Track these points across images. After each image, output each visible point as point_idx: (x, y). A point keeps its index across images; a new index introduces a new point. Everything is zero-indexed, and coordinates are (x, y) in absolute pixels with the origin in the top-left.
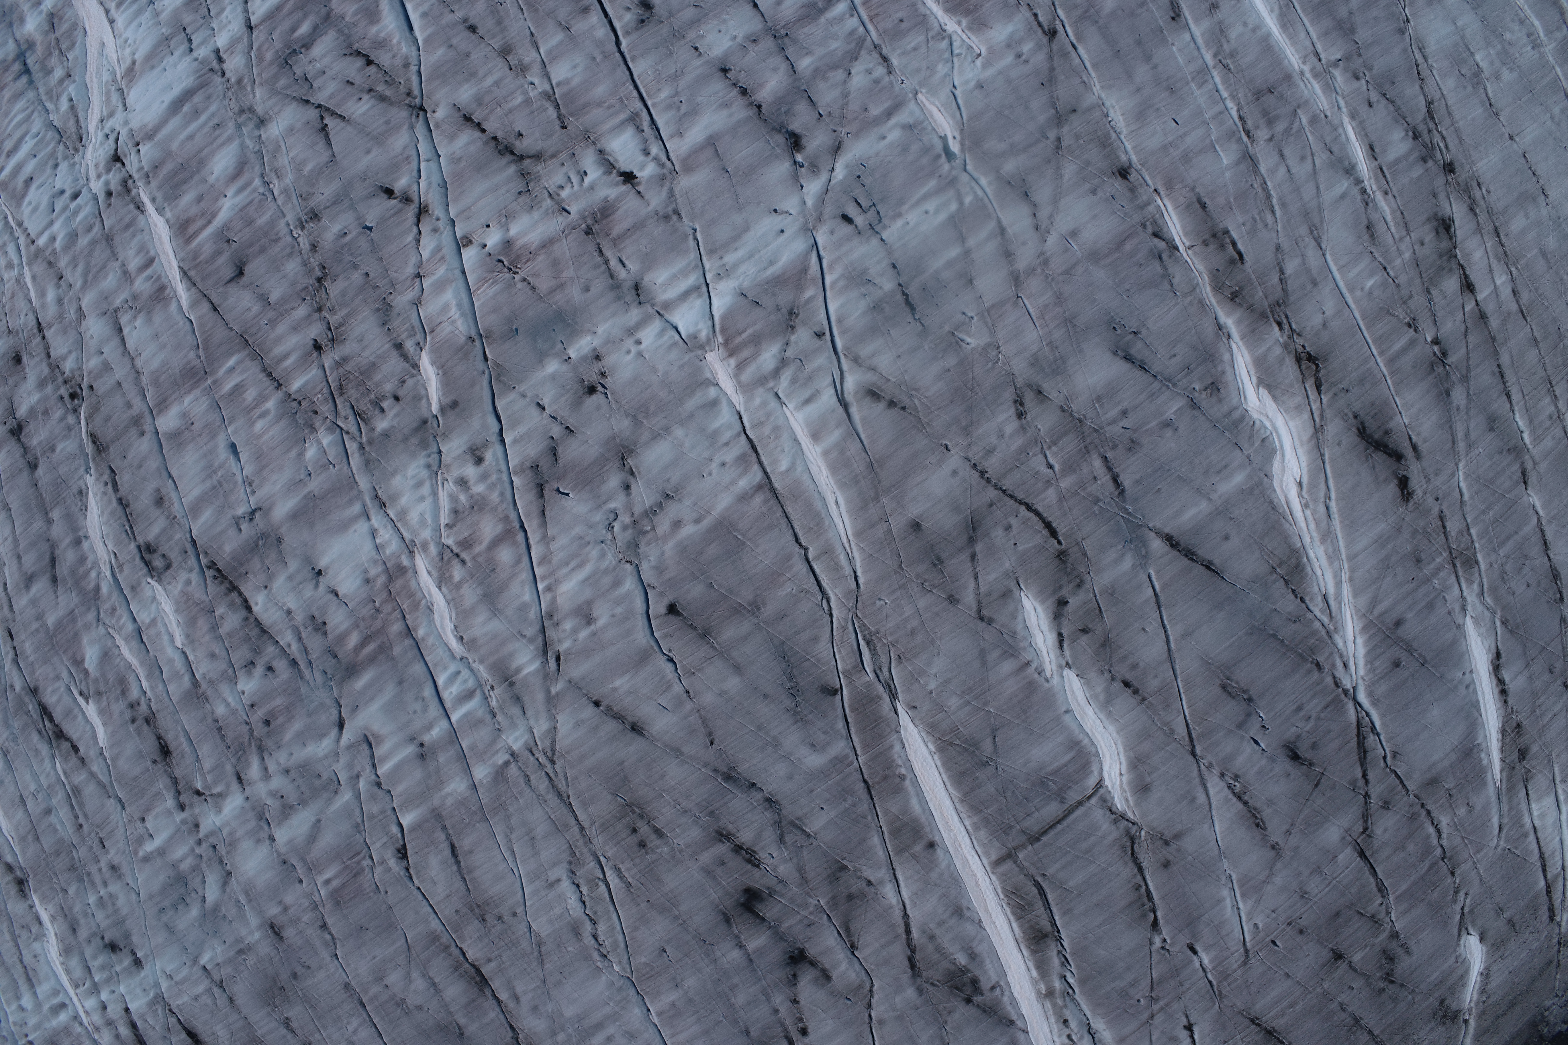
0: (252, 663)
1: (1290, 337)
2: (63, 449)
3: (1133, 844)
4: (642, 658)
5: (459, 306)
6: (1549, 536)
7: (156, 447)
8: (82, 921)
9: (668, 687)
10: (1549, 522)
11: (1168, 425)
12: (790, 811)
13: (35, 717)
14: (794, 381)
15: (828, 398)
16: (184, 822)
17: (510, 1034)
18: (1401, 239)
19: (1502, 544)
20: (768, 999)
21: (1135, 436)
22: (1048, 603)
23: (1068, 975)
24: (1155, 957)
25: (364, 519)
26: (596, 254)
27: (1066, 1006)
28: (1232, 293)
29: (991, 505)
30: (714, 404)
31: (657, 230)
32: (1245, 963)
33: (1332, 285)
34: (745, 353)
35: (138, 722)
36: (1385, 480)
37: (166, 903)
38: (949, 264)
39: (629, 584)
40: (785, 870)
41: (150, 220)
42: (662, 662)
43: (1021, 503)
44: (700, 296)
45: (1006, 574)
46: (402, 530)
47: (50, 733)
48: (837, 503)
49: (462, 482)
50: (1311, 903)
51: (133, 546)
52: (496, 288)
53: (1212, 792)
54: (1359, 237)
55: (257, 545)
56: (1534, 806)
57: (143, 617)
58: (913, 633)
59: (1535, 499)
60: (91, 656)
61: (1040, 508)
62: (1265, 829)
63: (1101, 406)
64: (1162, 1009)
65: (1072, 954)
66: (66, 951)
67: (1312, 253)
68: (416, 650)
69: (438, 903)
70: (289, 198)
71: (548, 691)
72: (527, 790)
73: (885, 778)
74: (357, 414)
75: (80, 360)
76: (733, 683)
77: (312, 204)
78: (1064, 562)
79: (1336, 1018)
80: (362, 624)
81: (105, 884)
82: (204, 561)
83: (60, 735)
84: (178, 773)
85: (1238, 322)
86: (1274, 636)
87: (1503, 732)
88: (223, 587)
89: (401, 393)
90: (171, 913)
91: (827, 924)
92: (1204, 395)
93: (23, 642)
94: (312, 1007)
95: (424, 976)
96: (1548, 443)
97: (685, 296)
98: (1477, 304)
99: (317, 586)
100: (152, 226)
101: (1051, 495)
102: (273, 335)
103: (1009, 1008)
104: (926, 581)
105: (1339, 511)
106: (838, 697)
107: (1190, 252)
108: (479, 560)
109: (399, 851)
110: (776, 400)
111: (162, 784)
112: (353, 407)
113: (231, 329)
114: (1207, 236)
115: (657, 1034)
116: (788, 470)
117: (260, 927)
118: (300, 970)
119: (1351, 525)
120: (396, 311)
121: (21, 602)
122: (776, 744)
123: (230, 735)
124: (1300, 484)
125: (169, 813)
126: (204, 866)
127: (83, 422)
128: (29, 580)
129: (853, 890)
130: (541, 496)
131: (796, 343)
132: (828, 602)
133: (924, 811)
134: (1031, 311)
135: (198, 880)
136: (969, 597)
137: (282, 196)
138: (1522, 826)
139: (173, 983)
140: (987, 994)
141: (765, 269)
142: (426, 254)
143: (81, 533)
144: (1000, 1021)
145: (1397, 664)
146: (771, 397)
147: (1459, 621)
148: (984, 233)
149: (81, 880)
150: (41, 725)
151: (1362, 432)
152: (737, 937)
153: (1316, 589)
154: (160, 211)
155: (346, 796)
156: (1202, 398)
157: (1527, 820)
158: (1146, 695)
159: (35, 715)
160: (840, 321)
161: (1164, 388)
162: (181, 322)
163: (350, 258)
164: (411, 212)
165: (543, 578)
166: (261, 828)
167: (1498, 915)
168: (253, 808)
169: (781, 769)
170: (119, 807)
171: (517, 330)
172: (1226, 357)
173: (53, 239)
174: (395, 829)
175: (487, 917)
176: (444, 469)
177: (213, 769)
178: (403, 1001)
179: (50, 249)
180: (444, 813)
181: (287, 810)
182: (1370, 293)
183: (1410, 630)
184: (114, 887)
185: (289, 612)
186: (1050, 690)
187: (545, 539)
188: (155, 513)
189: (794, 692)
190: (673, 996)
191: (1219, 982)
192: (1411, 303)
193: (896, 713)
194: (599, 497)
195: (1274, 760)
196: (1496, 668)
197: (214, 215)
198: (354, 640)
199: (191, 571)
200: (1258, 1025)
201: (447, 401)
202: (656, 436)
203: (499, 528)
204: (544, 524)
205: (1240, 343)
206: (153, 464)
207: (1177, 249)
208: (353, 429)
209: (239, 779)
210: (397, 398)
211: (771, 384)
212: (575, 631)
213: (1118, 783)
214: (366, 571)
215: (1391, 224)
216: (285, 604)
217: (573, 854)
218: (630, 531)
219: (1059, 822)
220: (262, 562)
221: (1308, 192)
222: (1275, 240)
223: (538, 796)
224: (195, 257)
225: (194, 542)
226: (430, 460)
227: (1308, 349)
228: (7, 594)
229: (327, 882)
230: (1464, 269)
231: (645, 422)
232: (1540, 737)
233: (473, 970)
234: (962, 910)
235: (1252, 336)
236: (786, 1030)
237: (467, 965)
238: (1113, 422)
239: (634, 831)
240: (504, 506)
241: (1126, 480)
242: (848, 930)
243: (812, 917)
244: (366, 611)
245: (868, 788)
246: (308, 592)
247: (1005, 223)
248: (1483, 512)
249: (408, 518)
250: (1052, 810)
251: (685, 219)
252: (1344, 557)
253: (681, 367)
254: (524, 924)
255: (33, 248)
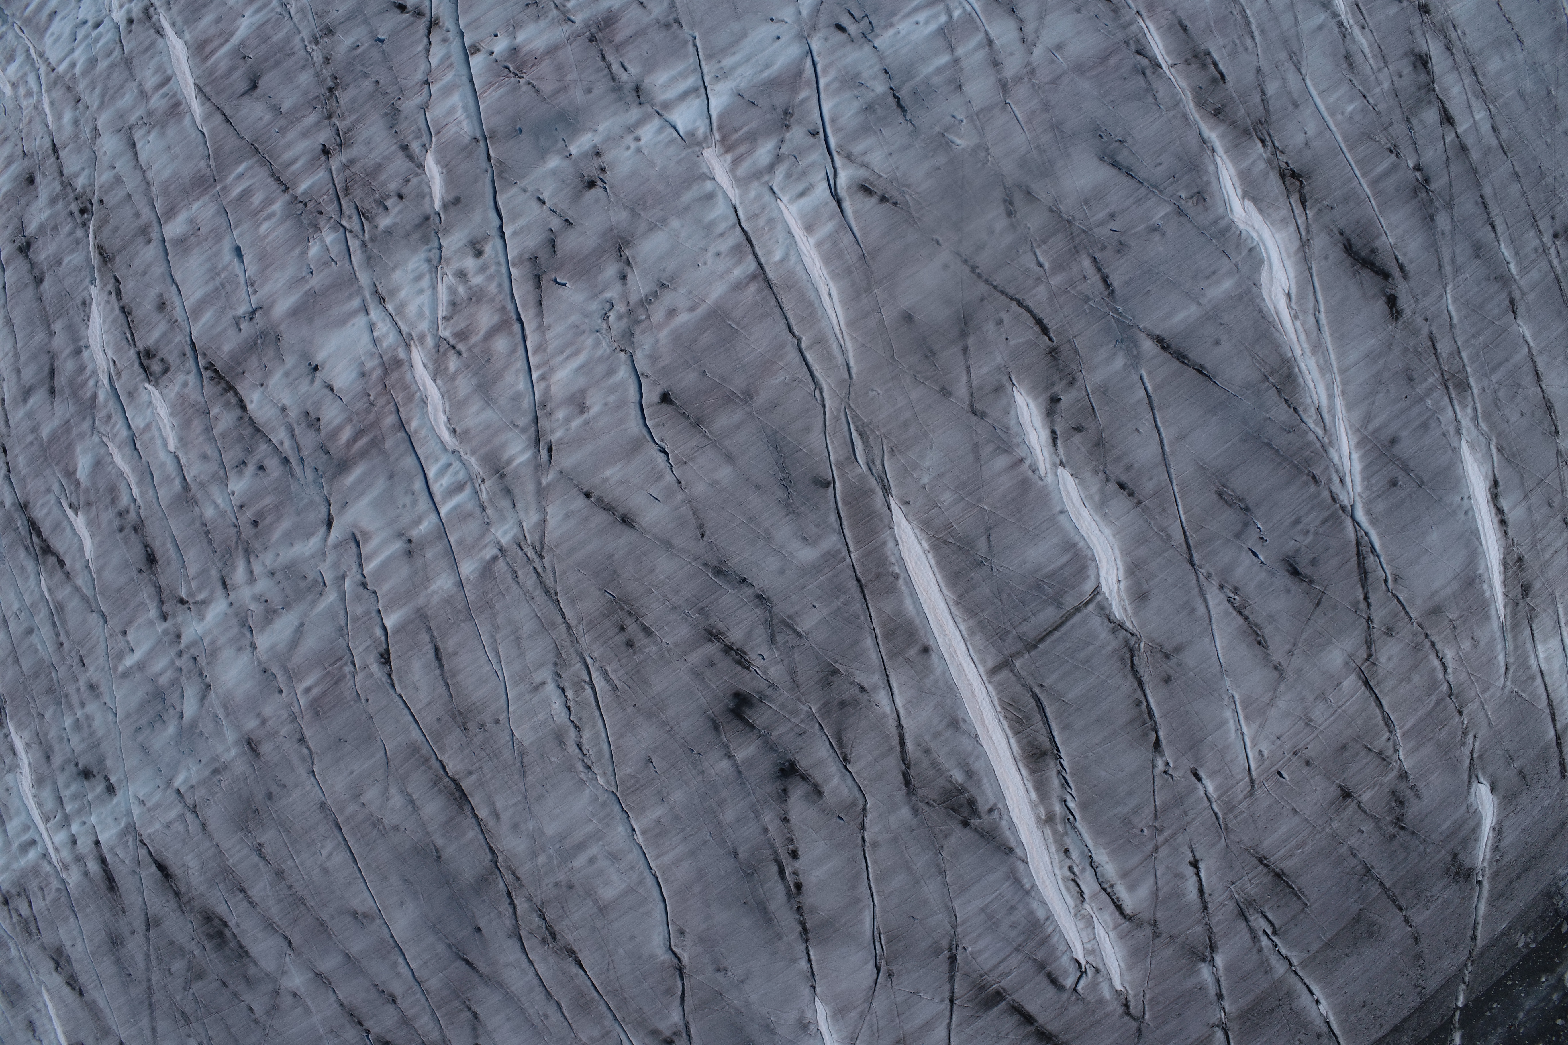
0: (244, 463)
1: (1274, 154)
2: (69, 262)
3: (1132, 656)
4: (635, 447)
5: (465, 108)
6: (1541, 367)
7: (162, 253)
8: (57, 747)
9: (660, 477)
10: (1540, 353)
11: (1155, 230)
12: (782, 609)
13: (23, 533)
14: (788, 175)
15: (821, 191)
16: (166, 632)
17: (489, 856)
18: (1379, 70)
19: (1494, 369)
20: (757, 816)
21: (1123, 239)
22: (1041, 399)
23: (1069, 798)
24: (1158, 781)
25: (363, 313)
26: (599, 59)
27: (1066, 833)
28: (1215, 110)
29: (982, 300)
30: (710, 197)
31: (658, 36)
32: (1251, 794)
33: (1313, 108)
34: (742, 149)
35: (126, 531)
36: (1374, 296)
37: (144, 721)
38: (939, 70)
39: (623, 373)
40: (776, 672)
41: (169, 43)
42: (653, 451)
43: (1012, 299)
44: (698, 96)
45: (999, 369)
46: (400, 323)
47: (37, 549)
48: (830, 295)
49: (462, 275)
50: (1316, 732)
51: (132, 352)
52: (502, 90)
53: (1211, 604)
54: (1338, 66)
55: (255, 344)
56: (1539, 647)
57: (138, 423)
58: (905, 425)
59: (1525, 329)
60: (83, 465)
61: (1030, 303)
62: (1267, 647)
63: (1090, 208)
64: (1166, 841)
65: (1073, 774)
66: (39, 782)
67: (1292, 77)
68: (408, 443)
69: (419, 711)
70: (305, 16)
71: (539, 483)
72: (514, 586)
73: (878, 576)
74: (360, 213)
75: (92, 177)
76: (725, 473)
77: (327, 21)
78: (1055, 359)
79: (1346, 864)
80: (355, 418)
81: (83, 705)
82: (202, 362)
83: (47, 550)
84: (162, 582)
85: (1222, 137)
86: (1269, 445)
87: (1505, 564)
88: (219, 388)
89: (405, 191)
90: (147, 732)
91: (819, 733)
92: (1190, 203)
93: (17, 456)
94: (286, 830)
95: (402, 792)
96: (1535, 275)
97: (684, 96)
98: (1457, 137)
99: (313, 381)
100: (171, 49)
101: (1041, 292)
102: (282, 142)
103: (1008, 833)
104: (918, 372)
105: (1329, 323)
106: (831, 489)
107: (1172, 70)
108: (475, 350)
109: (382, 656)
110: (771, 194)
111: (146, 593)
112: (357, 208)
113: (243, 138)
114: (1189, 56)
115: (642, 856)
116: (782, 261)
117: (237, 743)
118: (275, 789)
119: (1341, 338)
120: (403, 115)
121: (17, 416)
122: (768, 537)
123: (217, 538)
124: (1289, 295)
125: (151, 623)
126: (183, 679)
127: (91, 236)
128: (27, 393)
129: (846, 696)
130: (539, 286)
131: (791, 140)
132: (821, 393)
133: (918, 613)
134: (1019, 116)
135: (177, 694)
136: (961, 390)
137: (299, 15)
138: (1529, 668)
139: (145, 809)
140: (985, 816)
141: (762, 71)
142: (434, 61)
143: (82, 343)
144: (999, 848)
145: (1394, 483)
146: (766, 190)
147: (1455, 444)
148: (972, 43)
149: (58, 703)
150: (29, 541)
151: (1348, 248)
152: (726, 746)
153: (1309, 400)
154: (179, 34)
155: (331, 597)
156: (1189, 206)
157: (1533, 661)
158: (1141, 497)
159: (23, 531)
160: (833, 120)
161: (1151, 195)
162: (194, 134)
163: (361, 68)
164: (422, 25)
165: (538, 367)
166: (244, 635)
167: (1509, 764)
168: (237, 614)
169: (772, 563)
170: (101, 622)
171: (520, 130)
172: (1211, 168)
173: (73, 65)
174: (379, 632)
175: (470, 725)
176: (444, 264)
177: (199, 574)
178: (380, 820)
179: (70, 75)
180: (429, 613)
181: (270, 614)
182: (1351, 117)
183: (1405, 448)
184: (92, 707)
185: (284, 409)
186: (1044, 487)
187: (541, 328)
188: (156, 317)
189: (786, 484)
190: (658, 812)
191: (1225, 814)
192: (1391, 130)
193: (889, 508)
194: (596, 286)
195: (1273, 574)
196: (1495, 497)
197: (231, 34)
198: (347, 434)
199: (188, 373)
200: (1266, 866)
201: (450, 197)
202: (653, 228)
203: (496, 318)
204: (540, 313)
205: (1225, 157)
206: (159, 269)
207: (1159, 66)
208: (357, 228)
209: (224, 584)
210: (401, 197)
211: (766, 178)
212: (568, 420)
213: (1115, 590)
214: (362, 364)
215: (1369, 56)
216: (280, 400)
217: (559, 654)
218: (625, 320)
219: (1056, 629)
220: (260, 359)
221: (1287, 21)
222: (1255, 63)
223: (525, 593)
224: (211, 74)
225: (193, 344)
226: (431, 254)
227: (1292, 166)
228: (4, 409)
229: (308, 690)
230: (1442, 103)
231: (642, 214)
232: (1542, 573)
233: (453, 785)
234: (958, 723)
235: (1236, 150)
236: (775, 853)
237: (447, 780)
238: (1101, 224)
239: (622, 629)
240: (501, 297)
241: (1116, 281)
242: (840, 741)
243: (803, 726)
244: (360, 405)
245: (861, 586)
246: (304, 387)
247: (992, 35)
248: (1473, 336)
249: (407, 311)
250: (1049, 615)
251: (685, 28)
252: (1335, 369)
253: (679, 162)
254: (507, 731)
255: (53, 75)
